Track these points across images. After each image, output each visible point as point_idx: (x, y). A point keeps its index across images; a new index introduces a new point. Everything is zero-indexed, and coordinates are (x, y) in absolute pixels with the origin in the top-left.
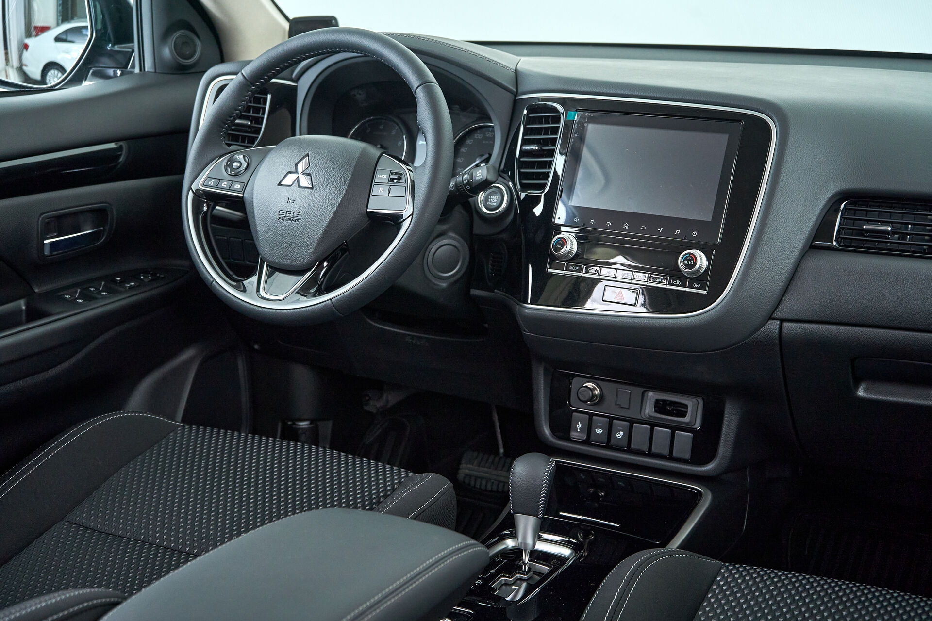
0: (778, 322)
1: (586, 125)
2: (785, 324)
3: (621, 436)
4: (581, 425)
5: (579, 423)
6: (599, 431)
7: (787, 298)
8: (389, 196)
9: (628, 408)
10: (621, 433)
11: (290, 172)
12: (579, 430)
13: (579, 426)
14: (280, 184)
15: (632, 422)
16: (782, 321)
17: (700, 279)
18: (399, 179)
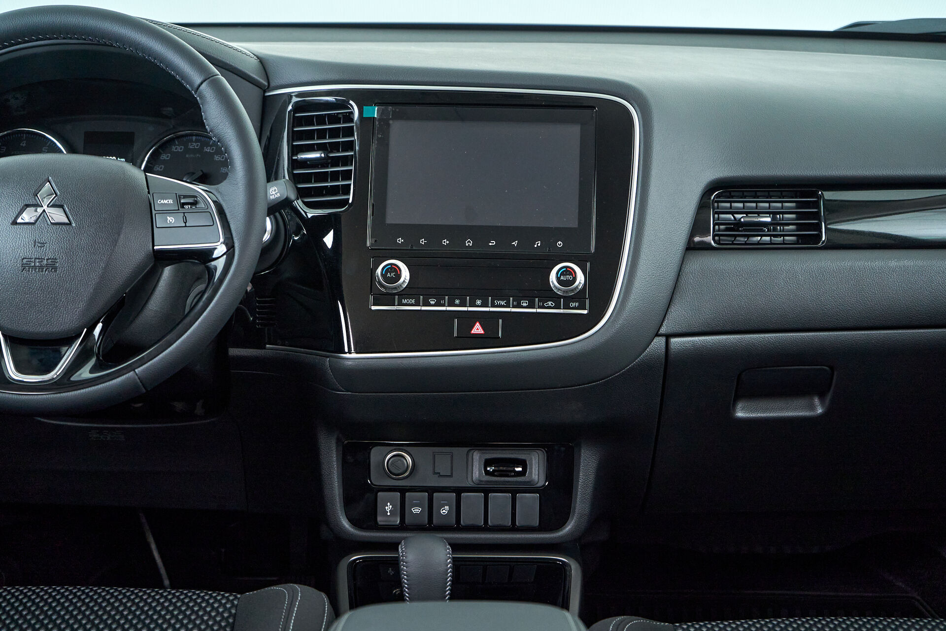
0: (663, 339)
1: (391, 122)
2: (674, 340)
3: (447, 512)
4: (391, 507)
5: (389, 504)
6: (416, 510)
7: (673, 309)
8: (186, 226)
9: (451, 476)
10: (447, 508)
11: (27, 206)
12: (389, 514)
13: (389, 508)
14: (14, 223)
15: (459, 491)
16: (668, 336)
17: (579, 297)
18: (195, 203)
